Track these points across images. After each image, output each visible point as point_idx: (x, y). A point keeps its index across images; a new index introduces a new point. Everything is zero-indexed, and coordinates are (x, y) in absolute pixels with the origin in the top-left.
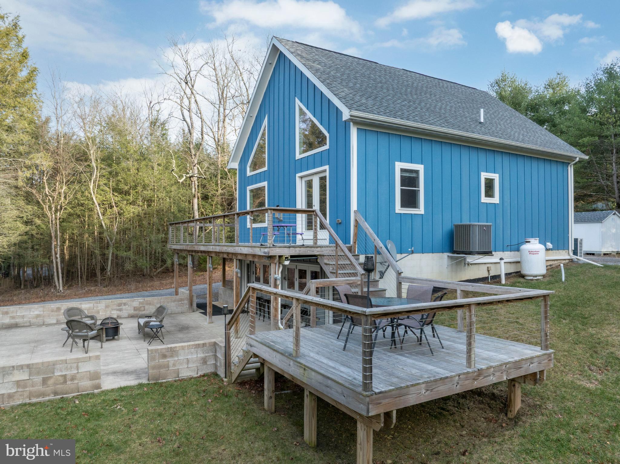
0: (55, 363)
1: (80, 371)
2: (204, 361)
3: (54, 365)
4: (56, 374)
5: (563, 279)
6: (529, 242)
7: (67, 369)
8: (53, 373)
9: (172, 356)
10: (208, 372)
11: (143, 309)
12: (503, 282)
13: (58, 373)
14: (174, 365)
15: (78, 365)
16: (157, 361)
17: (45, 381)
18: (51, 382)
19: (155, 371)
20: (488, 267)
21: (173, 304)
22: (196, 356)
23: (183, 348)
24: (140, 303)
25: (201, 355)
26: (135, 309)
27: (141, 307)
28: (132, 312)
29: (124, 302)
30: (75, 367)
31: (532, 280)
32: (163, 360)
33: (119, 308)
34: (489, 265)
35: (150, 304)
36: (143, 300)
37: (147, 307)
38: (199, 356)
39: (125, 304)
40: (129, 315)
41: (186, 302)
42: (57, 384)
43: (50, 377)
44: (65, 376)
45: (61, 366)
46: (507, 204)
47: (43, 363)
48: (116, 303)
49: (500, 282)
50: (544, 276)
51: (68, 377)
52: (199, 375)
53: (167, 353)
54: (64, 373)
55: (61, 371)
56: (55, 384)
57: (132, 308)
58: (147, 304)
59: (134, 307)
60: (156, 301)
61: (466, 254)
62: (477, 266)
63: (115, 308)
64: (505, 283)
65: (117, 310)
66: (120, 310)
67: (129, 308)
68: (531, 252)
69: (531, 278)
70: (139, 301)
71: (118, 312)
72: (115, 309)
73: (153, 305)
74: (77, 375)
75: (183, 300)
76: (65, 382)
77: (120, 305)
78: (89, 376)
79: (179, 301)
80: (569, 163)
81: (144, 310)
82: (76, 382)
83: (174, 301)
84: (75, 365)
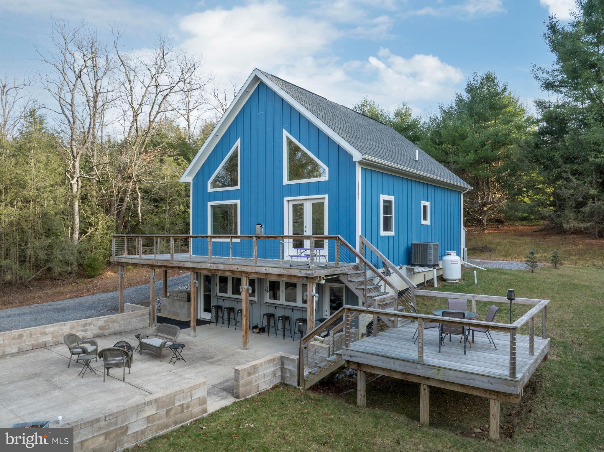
0: (175, 394)
1: (193, 399)
2: (274, 374)
3: (174, 396)
4: (176, 405)
5: (476, 282)
6: (450, 254)
7: (184, 398)
8: (174, 404)
9: (254, 373)
10: (277, 383)
11: (107, 327)
12: (436, 286)
13: (177, 404)
14: (256, 381)
15: (191, 394)
16: (245, 379)
17: (168, 412)
18: (172, 413)
19: (244, 389)
20: (424, 275)
21: (135, 320)
22: (269, 371)
23: (261, 364)
24: (105, 321)
25: (273, 369)
26: (100, 328)
27: (106, 326)
28: (97, 332)
29: (89, 322)
30: (189, 395)
31: (453, 283)
32: (249, 378)
33: (84, 328)
34: (425, 273)
35: (114, 322)
36: (108, 318)
37: (111, 325)
38: (271, 370)
39: (90, 324)
40: (94, 335)
41: (147, 317)
42: (177, 414)
43: (172, 408)
44: (182, 405)
45: (179, 396)
46: (433, 225)
47: (166, 396)
48: (81, 323)
49: (433, 286)
50: (460, 280)
51: (184, 406)
52: (271, 387)
53: (251, 371)
54: (182, 403)
55: (180, 401)
56: (175, 414)
57: (97, 328)
58: (111, 322)
59: (99, 327)
60: (119, 318)
61: (415, 266)
62: (419, 274)
63: (80, 329)
64: (437, 287)
65: (83, 331)
66: (85, 331)
67: (94, 328)
68: (452, 262)
69: (452, 281)
70: (104, 319)
71: (83, 333)
72: (80, 331)
73: (117, 322)
74: (191, 403)
75: (145, 315)
76: (182, 411)
77: (85, 325)
78: (199, 402)
79: (141, 317)
80: (461, 192)
81: (109, 328)
82: (190, 409)
83: (137, 317)
84: (189, 393)
